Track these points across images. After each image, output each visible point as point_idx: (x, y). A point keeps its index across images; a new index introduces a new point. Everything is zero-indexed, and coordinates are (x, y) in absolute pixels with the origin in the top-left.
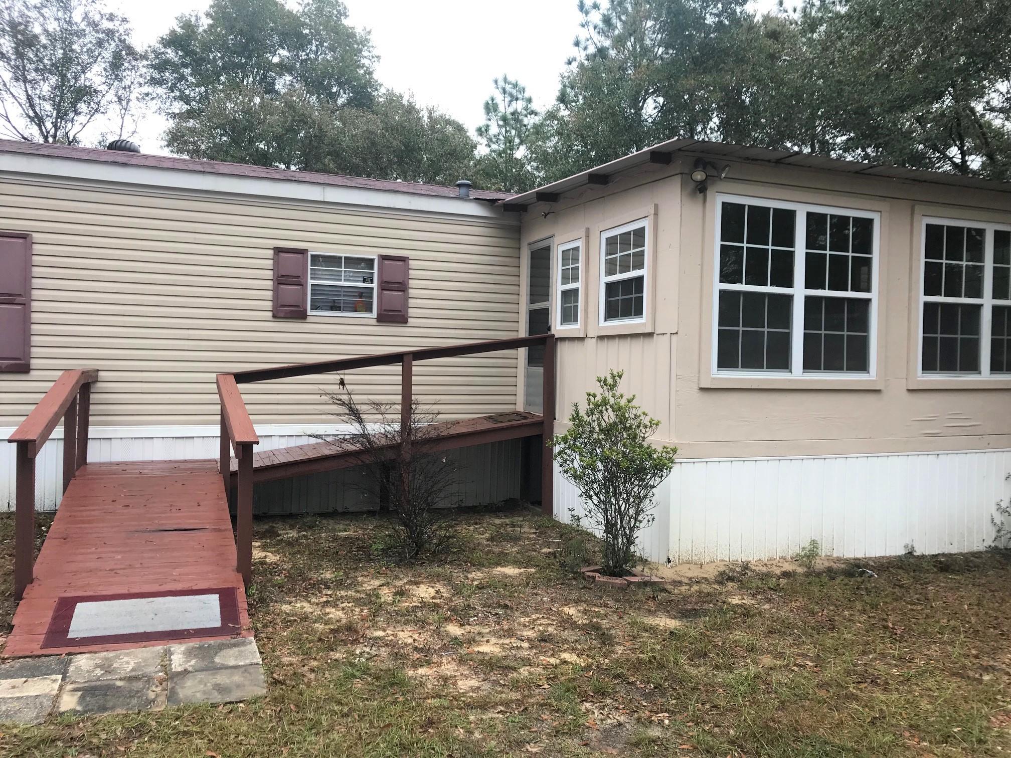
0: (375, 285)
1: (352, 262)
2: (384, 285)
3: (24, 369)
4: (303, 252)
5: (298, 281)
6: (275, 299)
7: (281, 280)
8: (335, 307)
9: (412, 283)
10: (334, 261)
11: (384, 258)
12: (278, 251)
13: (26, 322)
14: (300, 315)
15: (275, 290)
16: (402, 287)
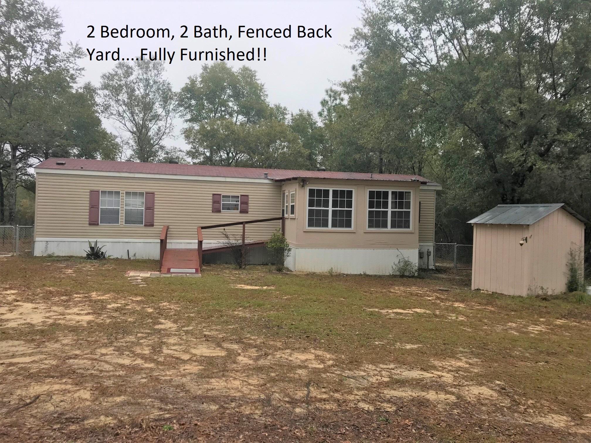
0: (239, 203)
1: (233, 197)
2: (241, 203)
3: (153, 225)
4: (220, 195)
5: (219, 202)
6: (213, 207)
7: (214, 202)
8: (228, 209)
9: (250, 202)
10: (229, 197)
11: (242, 195)
12: (214, 195)
13: (153, 214)
14: (219, 211)
15: (213, 205)
16: (247, 203)
